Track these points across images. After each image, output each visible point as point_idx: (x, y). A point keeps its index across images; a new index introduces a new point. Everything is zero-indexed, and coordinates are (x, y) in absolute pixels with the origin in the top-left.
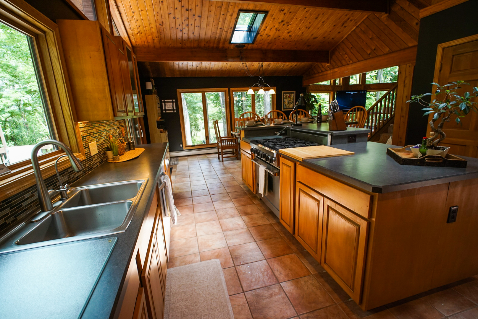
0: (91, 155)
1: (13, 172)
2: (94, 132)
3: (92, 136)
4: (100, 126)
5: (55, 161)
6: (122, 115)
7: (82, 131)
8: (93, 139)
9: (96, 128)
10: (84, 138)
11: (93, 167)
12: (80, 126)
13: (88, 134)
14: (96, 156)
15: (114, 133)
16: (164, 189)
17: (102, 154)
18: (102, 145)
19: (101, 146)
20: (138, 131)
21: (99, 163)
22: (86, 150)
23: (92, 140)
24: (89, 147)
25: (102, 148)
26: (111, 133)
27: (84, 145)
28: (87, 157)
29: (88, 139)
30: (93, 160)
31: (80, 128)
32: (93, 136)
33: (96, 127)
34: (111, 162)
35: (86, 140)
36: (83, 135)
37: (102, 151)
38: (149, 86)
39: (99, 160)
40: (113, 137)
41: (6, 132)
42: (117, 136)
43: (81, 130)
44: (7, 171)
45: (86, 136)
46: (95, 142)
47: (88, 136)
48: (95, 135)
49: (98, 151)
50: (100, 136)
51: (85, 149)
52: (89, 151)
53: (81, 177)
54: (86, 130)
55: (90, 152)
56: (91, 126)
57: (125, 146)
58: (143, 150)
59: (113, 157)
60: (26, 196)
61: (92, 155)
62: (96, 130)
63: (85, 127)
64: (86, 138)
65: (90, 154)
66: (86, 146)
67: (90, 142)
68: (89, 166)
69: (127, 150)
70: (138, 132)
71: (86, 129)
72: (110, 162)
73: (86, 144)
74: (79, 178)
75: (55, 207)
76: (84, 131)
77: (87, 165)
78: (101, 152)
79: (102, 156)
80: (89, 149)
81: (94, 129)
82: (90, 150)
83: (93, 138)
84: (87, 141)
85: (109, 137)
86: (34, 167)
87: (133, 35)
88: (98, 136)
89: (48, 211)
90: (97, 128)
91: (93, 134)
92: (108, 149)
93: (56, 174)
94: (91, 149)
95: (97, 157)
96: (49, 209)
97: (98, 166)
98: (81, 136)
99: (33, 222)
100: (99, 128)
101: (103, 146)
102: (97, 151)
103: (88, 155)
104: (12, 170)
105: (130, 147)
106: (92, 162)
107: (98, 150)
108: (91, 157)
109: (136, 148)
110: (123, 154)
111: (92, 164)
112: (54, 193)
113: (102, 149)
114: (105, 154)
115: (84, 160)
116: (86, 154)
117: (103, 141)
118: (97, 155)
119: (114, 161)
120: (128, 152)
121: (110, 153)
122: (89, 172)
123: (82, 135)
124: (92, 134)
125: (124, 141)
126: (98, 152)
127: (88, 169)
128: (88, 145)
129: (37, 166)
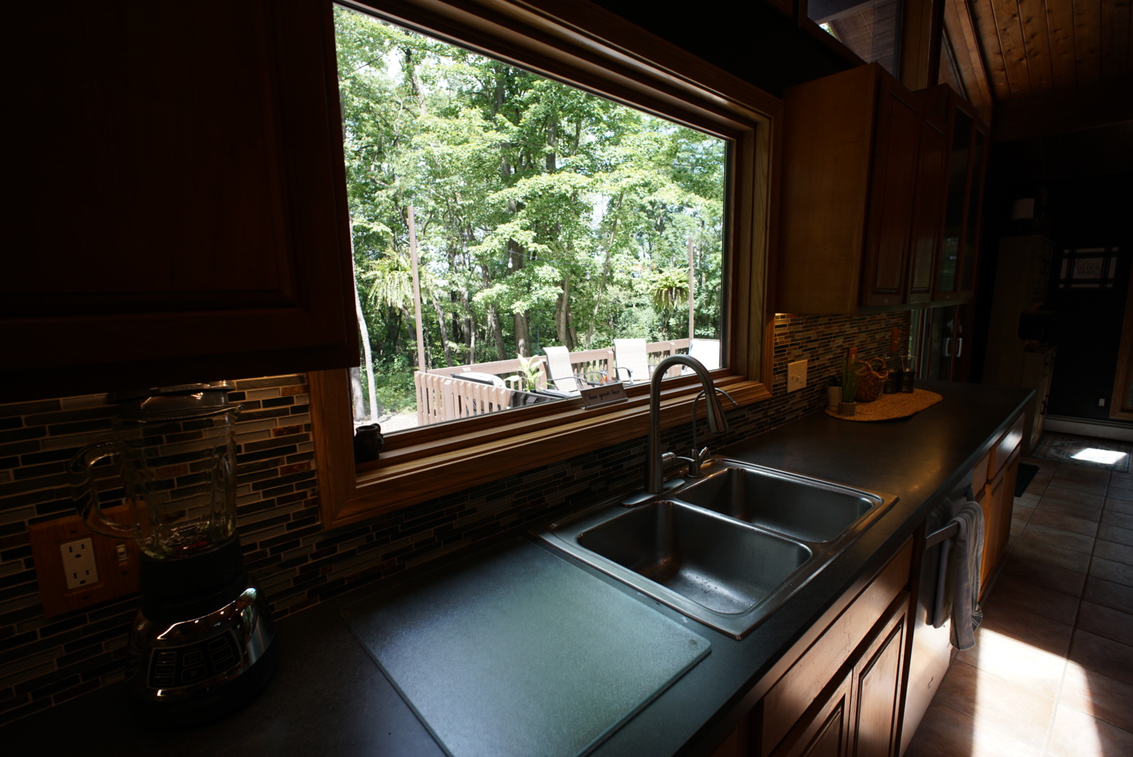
0: (786, 391)
1: (631, 400)
2: (810, 338)
3: (800, 348)
4: (829, 323)
5: (695, 396)
6: (886, 301)
7: (779, 335)
8: (803, 354)
9: (818, 329)
10: (780, 350)
11: (785, 418)
12: (778, 322)
13: (792, 341)
14: (798, 395)
15: (865, 341)
16: (948, 545)
17: (816, 392)
18: (822, 369)
19: (819, 373)
20: (948, 339)
21: (803, 411)
22: (779, 378)
23: (799, 356)
24: (786, 371)
25: (822, 376)
26: (856, 341)
27: (775, 365)
28: (774, 394)
29: (789, 353)
30: (788, 402)
31: (777, 327)
32: (806, 346)
33: (820, 325)
34: (831, 414)
35: (784, 355)
36: (781, 342)
37: (820, 384)
38: (1025, 209)
39: (805, 404)
40: (858, 353)
41: (709, 310)
42: (872, 349)
43: (777, 332)
44: (623, 397)
45: (787, 346)
46: (806, 360)
47: (791, 345)
48: (810, 345)
49: (807, 384)
50: (824, 346)
51: (774, 374)
52: (784, 381)
53: (748, 436)
54: (791, 333)
55: (786, 383)
56: (806, 323)
57: (881, 379)
58: (937, 398)
59: (839, 404)
60: (633, 451)
61: (789, 391)
62: (817, 333)
63: (790, 325)
64: (785, 351)
65: (786, 387)
66: (780, 368)
67: (793, 361)
68: (774, 415)
69: (889, 390)
70: (950, 341)
71: (793, 329)
72: (828, 415)
73: (782, 363)
74: (745, 437)
75: (667, 489)
76: (786, 333)
77: (771, 412)
78: (815, 385)
79: (814, 396)
80: (786, 375)
81: (812, 330)
82: (787, 379)
83: (804, 351)
84: (787, 358)
85: (848, 352)
86: (651, 401)
87: (1004, 69)
88: (819, 347)
89: (653, 493)
90: (821, 328)
91: (807, 342)
92: (834, 381)
93: (691, 422)
94: (790, 375)
95: (801, 397)
96: (656, 491)
97: (798, 417)
98: (774, 346)
99: (624, 506)
100: (826, 328)
101: (826, 371)
102: (805, 382)
103: (780, 388)
104: (630, 397)
105: (900, 383)
106: (784, 407)
107: (808, 380)
108: (787, 394)
109: (917, 391)
110: (873, 401)
111: (785, 411)
112: (673, 460)
113: (820, 380)
114: (824, 391)
115: (767, 400)
116: (774, 386)
117: (829, 359)
118: (803, 393)
119: (839, 414)
120: (889, 396)
121: (835, 392)
122: (770, 428)
123: (776, 343)
124: (802, 343)
125: (884, 367)
126: (805, 386)
127: (769, 421)
128: (787, 366)
129: (657, 399)
